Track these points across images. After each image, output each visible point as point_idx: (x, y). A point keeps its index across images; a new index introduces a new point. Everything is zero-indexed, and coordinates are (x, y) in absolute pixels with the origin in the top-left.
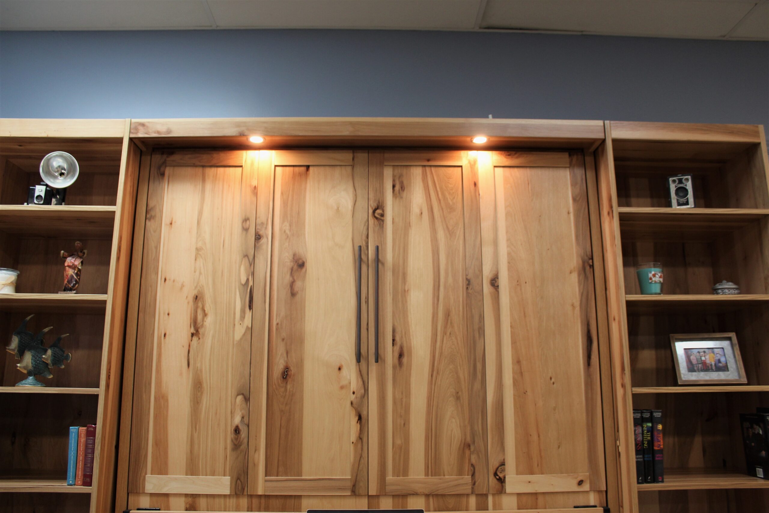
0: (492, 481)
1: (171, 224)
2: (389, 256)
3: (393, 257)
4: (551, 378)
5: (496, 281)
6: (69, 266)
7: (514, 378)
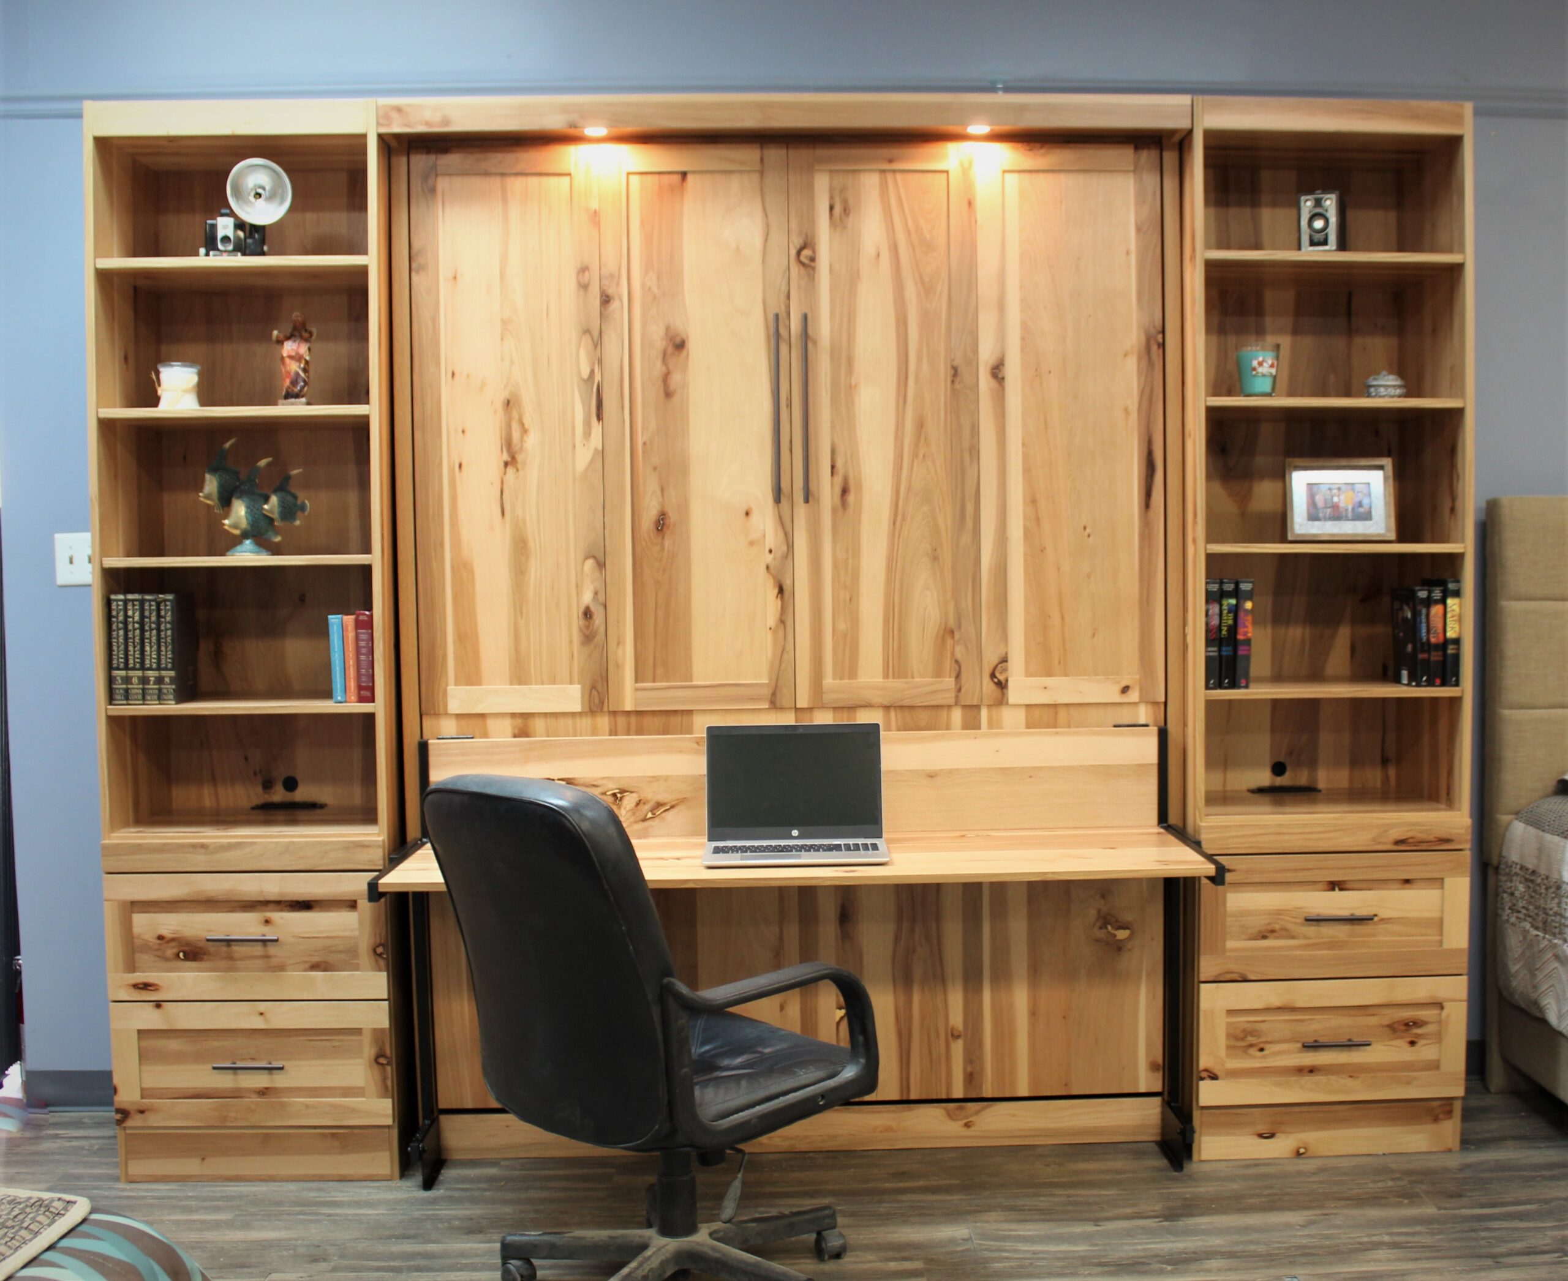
0: (988, 686)
1: (455, 278)
2: (824, 329)
3: (832, 331)
4: (1085, 528)
5: (1000, 371)
6: (291, 357)
7: (1025, 527)
